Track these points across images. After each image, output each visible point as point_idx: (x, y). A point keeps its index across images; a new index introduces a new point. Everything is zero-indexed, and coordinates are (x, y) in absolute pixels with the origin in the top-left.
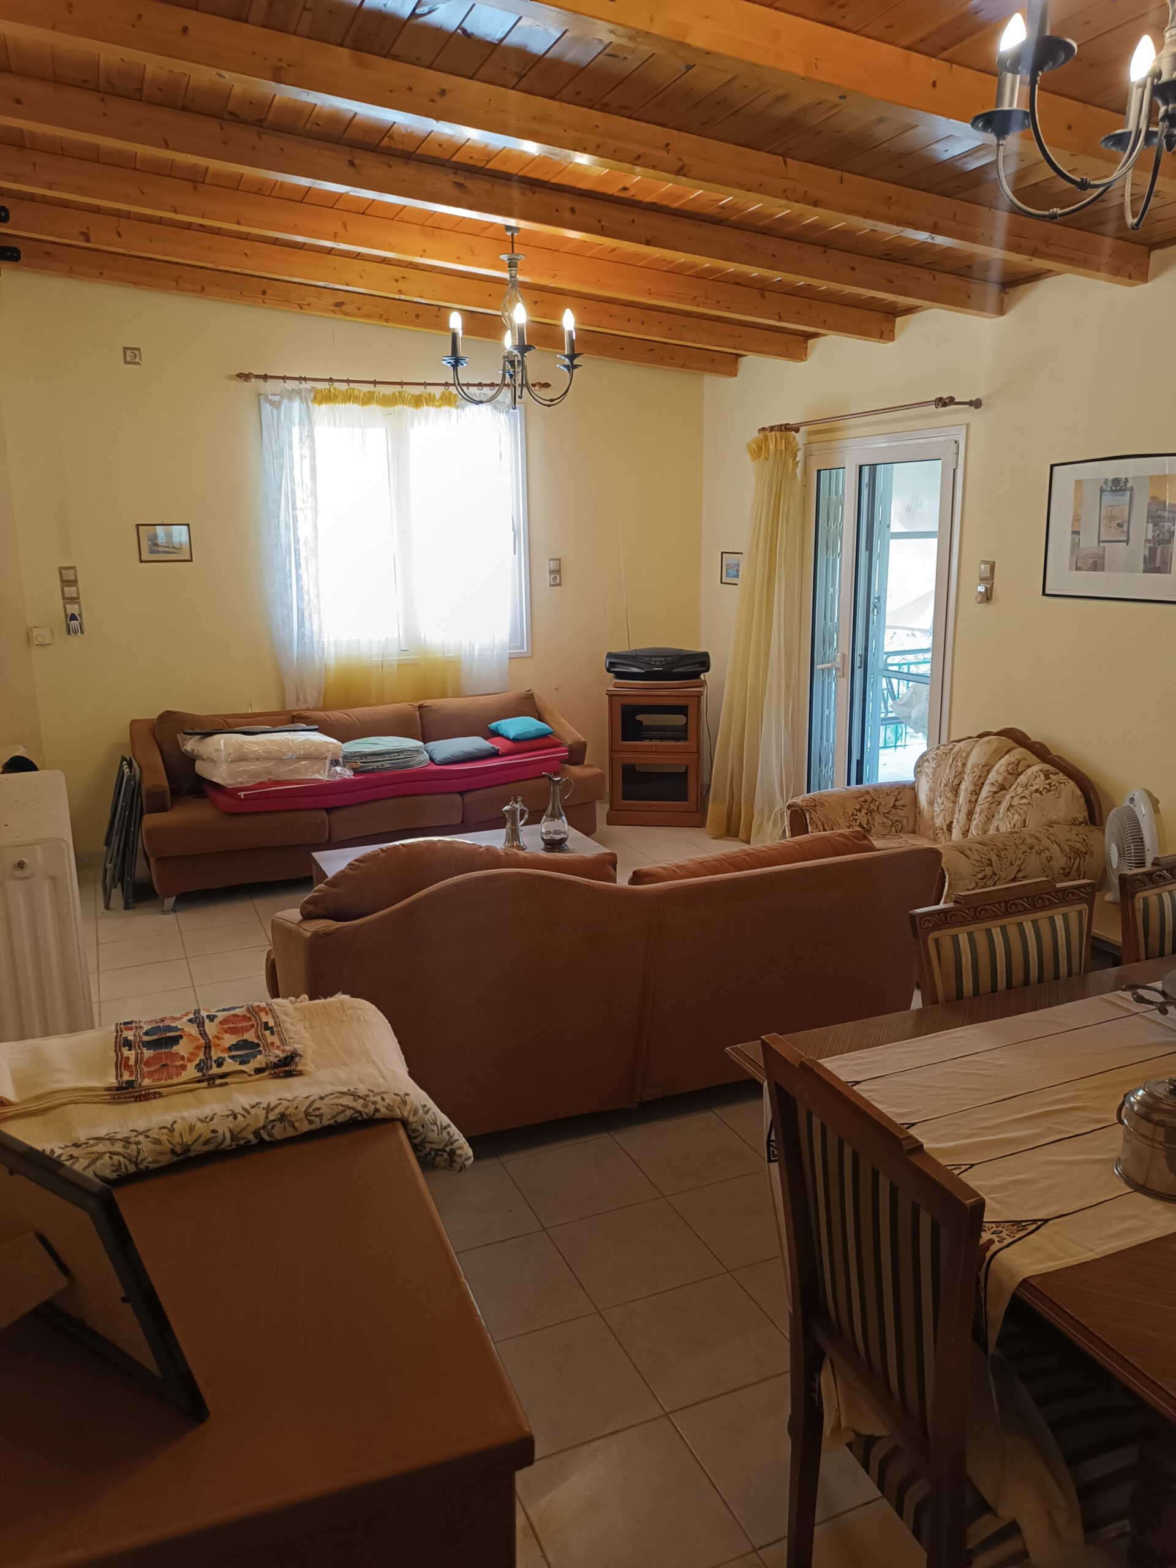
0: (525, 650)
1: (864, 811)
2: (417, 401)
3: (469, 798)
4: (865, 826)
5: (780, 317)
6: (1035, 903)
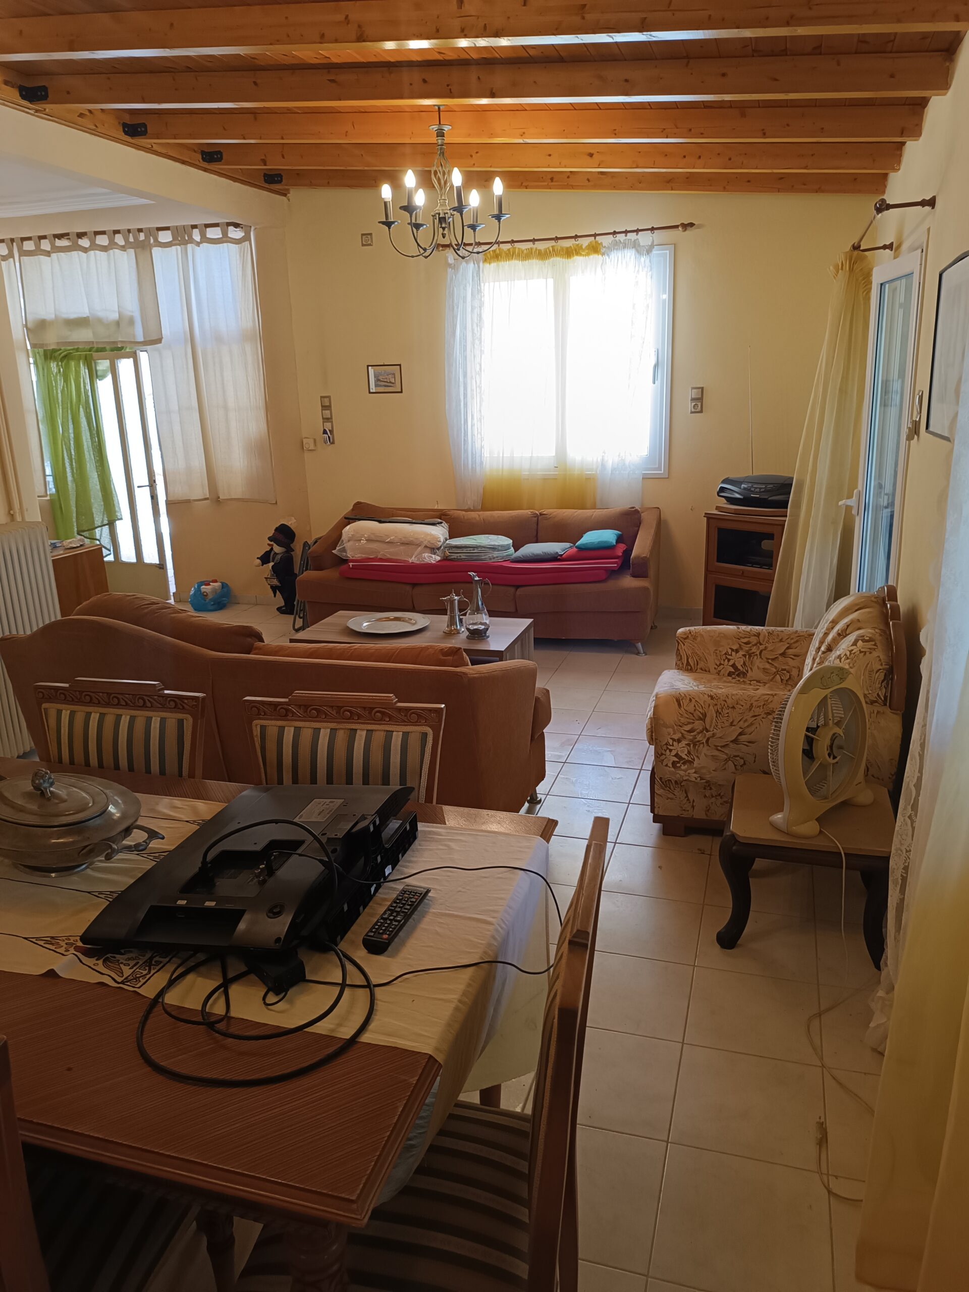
0: (662, 472)
1: (741, 653)
2: (569, 253)
3: (520, 591)
4: (740, 667)
5: (764, 134)
6: (137, 701)
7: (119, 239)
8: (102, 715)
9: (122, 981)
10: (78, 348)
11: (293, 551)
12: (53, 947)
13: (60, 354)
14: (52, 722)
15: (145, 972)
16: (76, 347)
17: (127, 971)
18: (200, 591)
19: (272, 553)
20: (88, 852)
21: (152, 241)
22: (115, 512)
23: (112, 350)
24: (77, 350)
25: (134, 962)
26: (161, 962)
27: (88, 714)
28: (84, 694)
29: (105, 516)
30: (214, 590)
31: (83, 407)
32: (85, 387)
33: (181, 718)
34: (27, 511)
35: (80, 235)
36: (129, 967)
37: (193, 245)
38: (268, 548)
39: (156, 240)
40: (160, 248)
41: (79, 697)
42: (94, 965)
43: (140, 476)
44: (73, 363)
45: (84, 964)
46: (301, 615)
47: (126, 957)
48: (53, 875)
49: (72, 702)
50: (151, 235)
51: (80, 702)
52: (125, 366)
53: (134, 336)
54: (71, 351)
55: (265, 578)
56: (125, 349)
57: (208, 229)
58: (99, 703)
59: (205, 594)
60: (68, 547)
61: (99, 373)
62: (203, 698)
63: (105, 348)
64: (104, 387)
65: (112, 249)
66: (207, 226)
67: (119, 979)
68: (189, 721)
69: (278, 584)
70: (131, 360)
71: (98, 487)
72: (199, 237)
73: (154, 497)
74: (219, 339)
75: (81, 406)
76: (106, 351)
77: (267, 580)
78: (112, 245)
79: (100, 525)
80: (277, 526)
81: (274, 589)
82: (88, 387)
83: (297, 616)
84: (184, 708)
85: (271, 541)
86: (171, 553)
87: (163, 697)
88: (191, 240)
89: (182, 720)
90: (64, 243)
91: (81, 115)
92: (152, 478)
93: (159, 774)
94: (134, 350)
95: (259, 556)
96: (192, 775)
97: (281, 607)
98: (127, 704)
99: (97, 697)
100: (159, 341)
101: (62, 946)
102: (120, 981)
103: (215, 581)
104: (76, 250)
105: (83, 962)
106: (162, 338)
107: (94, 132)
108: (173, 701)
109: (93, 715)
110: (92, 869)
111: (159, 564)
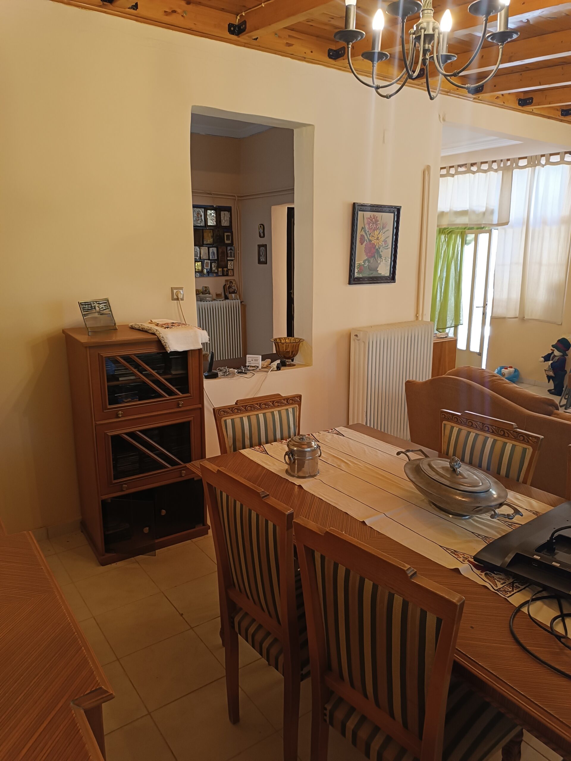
6: (500, 432)
7: (495, 166)
8: (477, 435)
9: (497, 590)
10: (458, 227)
11: (567, 355)
12: (456, 557)
13: (448, 231)
14: (447, 432)
15: (510, 590)
16: (457, 227)
17: (500, 586)
18: (501, 372)
19: (552, 356)
20: (479, 510)
21: (514, 165)
22: (460, 320)
23: (477, 229)
24: (458, 228)
25: (503, 581)
26: (519, 587)
27: (469, 433)
28: (469, 421)
29: (454, 321)
30: (510, 373)
31: (454, 260)
32: (458, 248)
33: (525, 447)
34: (425, 315)
35: (472, 165)
36: (500, 583)
37: (540, 166)
38: (550, 352)
39: (517, 165)
40: (518, 170)
41: (465, 422)
42: (480, 574)
43: (479, 301)
44: (453, 236)
45: (474, 572)
46: (567, 397)
47: (498, 576)
48: (451, 516)
49: (460, 424)
50: (514, 162)
51: (465, 425)
52: (483, 238)
53: (492, 221)
54: (454, 229)
55: (545, 370)
56: (485, 228)
57: (551, 157)
58: (476, 428)
59: (504, 374)
60: (439, 337)
61: (467, 242)
62: (542, 439)
63: (473, 227)
64: (469, 250)
65: (489, 171)
66: (551, 155)
67: (496, 588)
68: (530, 450)
69: (553, 375)
70: (488, 234)
71: (453, 305)
72: (545, 162)
73: (484, 314)
74: (544, 223)
75: (453, 260)
76: (474, 229)
77: (545, 372)
78: (490, 169)
79: (449, 326)
80: (560, 339)
81: (549, 378)
82: (460, 249)
83: (563, 398)
84: (528, 441)
85: (554, 348)
86: (487, 347)
87: (517, 433)
88: (539, 164)
89: (526, 449)
90: (463, 169)
91: (497, 98)
92: (486, 303)
93: (505, 476)
94: (491, 229)
95: (543, 356)
96: (525, 482)
97: (551, 390)
98: (493, 432)
99: (476, 424)
100: (507, 223)
101: (461, 558)
102: (496, 589)
103: (511, 367)
104: (469, 173)
105: (474, 570)
106: (509, 222)
107: (502, 107)
108: (523, 436)
109: (472, 433)
110: (472, 520)
111: (479, 353)
